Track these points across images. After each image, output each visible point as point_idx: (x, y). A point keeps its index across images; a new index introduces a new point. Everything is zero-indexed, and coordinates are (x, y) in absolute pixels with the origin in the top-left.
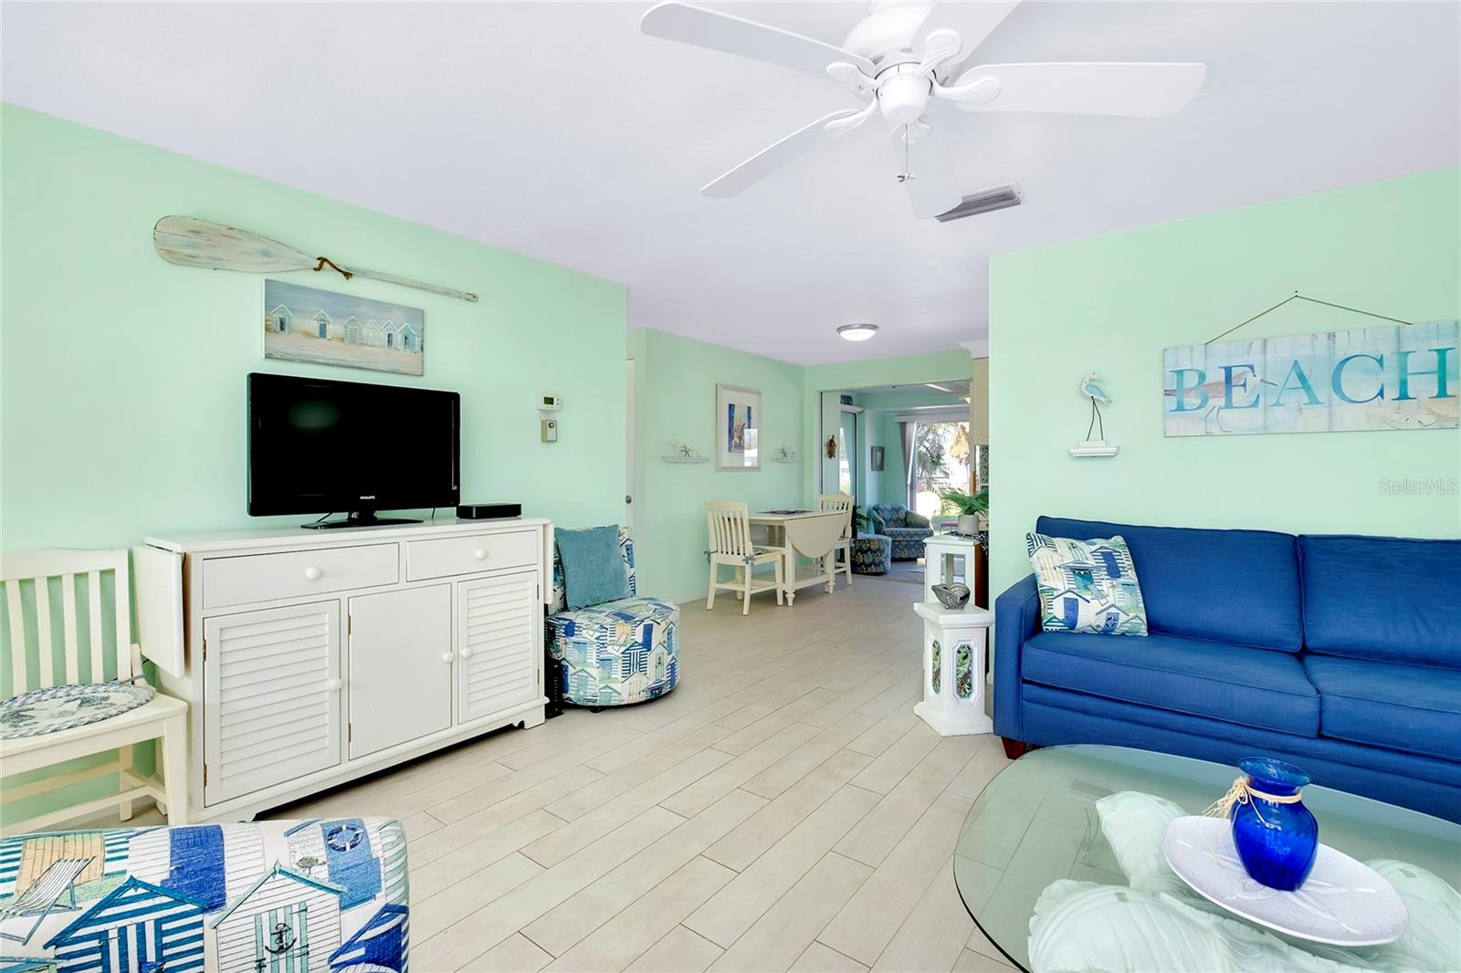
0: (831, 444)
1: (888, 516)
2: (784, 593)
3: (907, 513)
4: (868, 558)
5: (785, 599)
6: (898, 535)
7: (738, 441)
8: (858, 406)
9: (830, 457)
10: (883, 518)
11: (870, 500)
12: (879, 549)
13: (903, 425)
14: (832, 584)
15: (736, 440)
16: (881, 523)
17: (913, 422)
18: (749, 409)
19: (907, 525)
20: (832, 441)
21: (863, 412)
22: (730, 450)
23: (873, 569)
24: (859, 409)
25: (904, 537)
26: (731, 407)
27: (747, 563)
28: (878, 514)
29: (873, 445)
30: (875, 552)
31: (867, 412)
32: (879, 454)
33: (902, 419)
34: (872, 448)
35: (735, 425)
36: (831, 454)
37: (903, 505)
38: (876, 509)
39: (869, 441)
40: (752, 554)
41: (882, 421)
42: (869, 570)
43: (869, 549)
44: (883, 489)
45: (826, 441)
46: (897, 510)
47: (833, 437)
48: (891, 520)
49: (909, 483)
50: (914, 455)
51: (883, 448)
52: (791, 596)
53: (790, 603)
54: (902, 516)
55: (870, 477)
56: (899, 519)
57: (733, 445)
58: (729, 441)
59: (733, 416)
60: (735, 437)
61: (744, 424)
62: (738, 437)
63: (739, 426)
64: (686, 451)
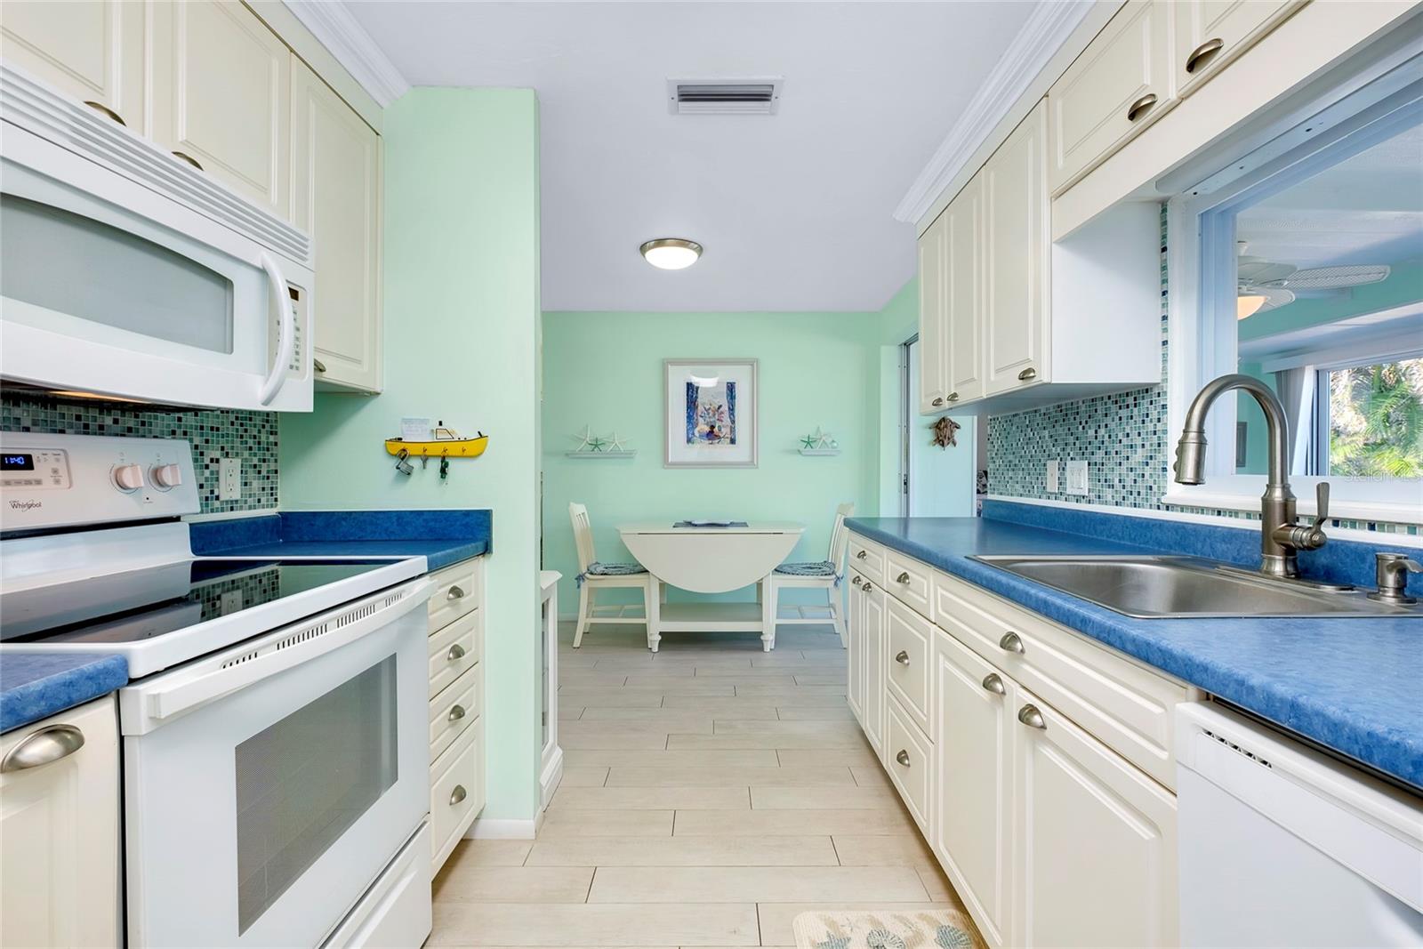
7: (707, 429)
15: (702, 427)
18: (731, 388)
20: (943, 420)
22: (689, 441)
26: (691, 388)
35: (701, 409)
36: (939, 440)
45: (921, 421)
52: (654, 639)
57: (697, 434)
58: (688, 430)
59: (697, 397)
60: (699, 424)
61: (720, 407)
62: (707, 424)
63: (709, 409)
64: (596, 445)
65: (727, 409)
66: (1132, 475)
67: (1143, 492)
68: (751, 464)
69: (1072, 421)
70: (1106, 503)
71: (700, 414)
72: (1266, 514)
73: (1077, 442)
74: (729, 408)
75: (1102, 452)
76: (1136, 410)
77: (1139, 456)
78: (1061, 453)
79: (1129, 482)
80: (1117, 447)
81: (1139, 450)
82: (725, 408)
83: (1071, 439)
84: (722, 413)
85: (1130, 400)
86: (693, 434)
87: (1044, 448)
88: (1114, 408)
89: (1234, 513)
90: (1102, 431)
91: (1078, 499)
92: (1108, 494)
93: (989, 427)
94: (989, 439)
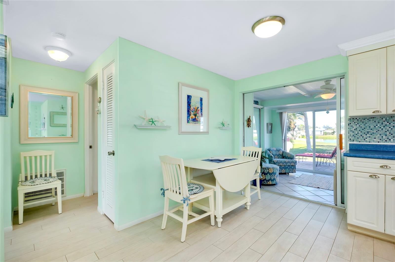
0: (249, 120)
1: (274, 153)
2: (215, 217)
3: (283, 152)
4: (268, 177)
5: (216, 223)
6: (280, 162)
7: (194, 117)
8: (261, 105)
9: (248, 127)
10: (272, 154)
11: (267, 146)
12: (273, 173)
13: (281, 114)
14: (249, 204)
15: (192, 116)
16: (272, 157)
17: (285, 112)
18: (201, 100)
19: (283, 157)
20: (249, 119)
21: (263, 108)
22: (188, 122)
23: (270, 183)
24: (262, 107)
25: (283, 163)
26: (189, 97)
27: (184, 202)
28: (270, 152)
29: (268, 122)
30: (272, 174)
31: (265, 108)
32: (270, 126)
33: (281, 111)
34: (267, 124)
35: (192, 108)
36: (249, 125)
37: (281, 148)
38: (269, 150)
39: (266, 120)
40: (188, 195)
41: (272, 112)
42: (268, 183)
43: (268, 173)
44: (272, 142)
45: (246, 119)
46: (279, 150)
47: (250, 117)
48: (276, 155)
49: (284, 138)
50: (286, 126)
51: (272, 124)
52: (220, 220)
53: (219, 225)
54: (281, 153)
55: (266, 136)
56: (279, 154)
57: (191, 119)
58: (188, 117)
59: (191, 102)
60: (192, 114)
61: (198, 108)
62: (194, 115)
63: (195, 108)
64: (152, 121)
65: (200, 109)
68: (207, 133)
71: (191, 110)
74: (201, 109)
82: (199, 109)
84: (199, 110)
86: (189, 119)
93: (349, 121)
94: (349, 125)
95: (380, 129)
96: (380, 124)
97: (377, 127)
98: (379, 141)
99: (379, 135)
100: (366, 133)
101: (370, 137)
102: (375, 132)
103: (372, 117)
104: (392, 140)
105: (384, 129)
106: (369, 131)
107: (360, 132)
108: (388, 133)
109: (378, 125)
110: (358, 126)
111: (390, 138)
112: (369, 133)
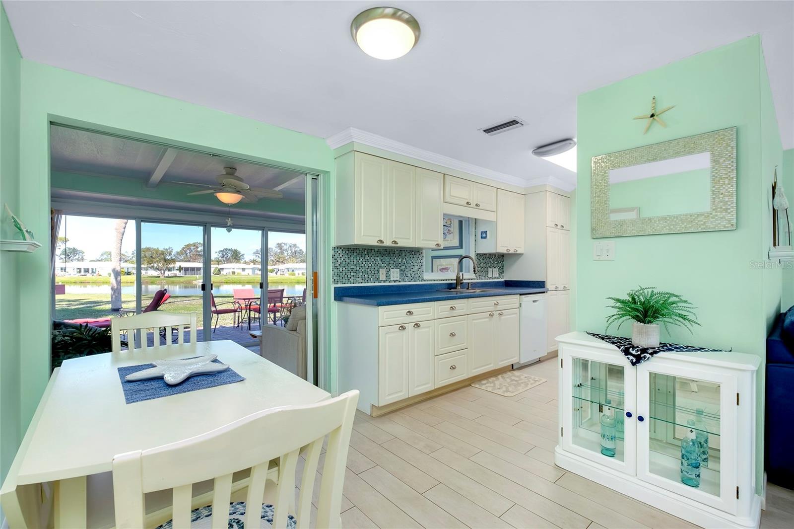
66: (414, 273)
67: (417, 277)
69: (392, 255)
70: (405, 281)
72: (457, 280)
73: (394, 263)
75: (404, 267)
76: (415, 256)
77: (416, 268)
78: (387, 266)
79: (413, 275)
80: (409, 265)
81: (416, 266)
83: (392, 262)
85: (413, 253)
87: (377, 264)
88: (408, 254)
89: (437, 280)
90: (404, 260)
91: (395, 281)
92: (406, 279)
93: (333, 251)
94: (333, 257)
95: (363, 265)
96: (363, 258)
97: (360, 261)
98: (362, 281)
99: (361, 274)
100: (350, 271)
101: (354, 276)
102: (358, 269)
103: (356, 248)
104: (372, 279)
105: (366, 265)
106: (353, 267)
107: (344, 269)
108: (369, 270)
109: (361, 260)
110: (342, 259)
111: (370, 277)
112: (354, 271)
